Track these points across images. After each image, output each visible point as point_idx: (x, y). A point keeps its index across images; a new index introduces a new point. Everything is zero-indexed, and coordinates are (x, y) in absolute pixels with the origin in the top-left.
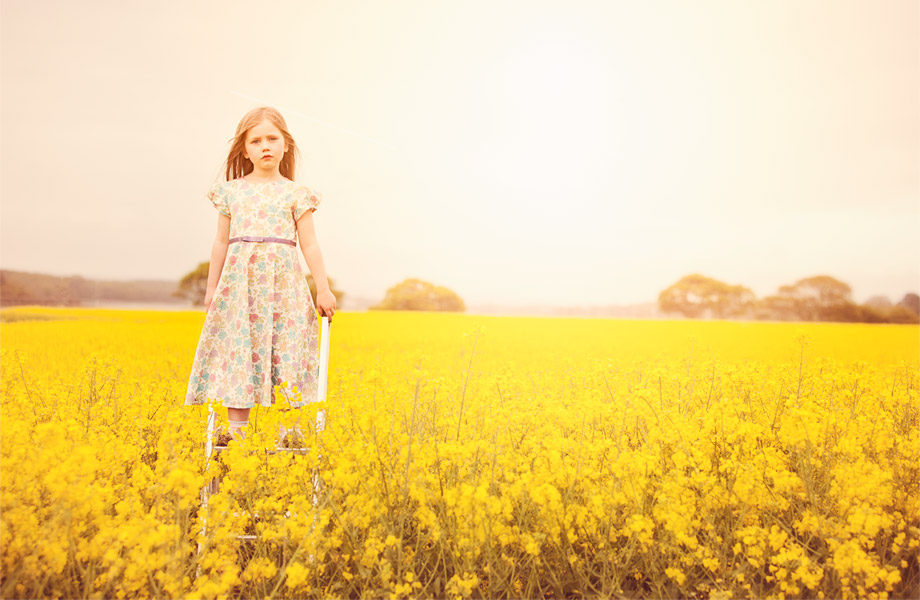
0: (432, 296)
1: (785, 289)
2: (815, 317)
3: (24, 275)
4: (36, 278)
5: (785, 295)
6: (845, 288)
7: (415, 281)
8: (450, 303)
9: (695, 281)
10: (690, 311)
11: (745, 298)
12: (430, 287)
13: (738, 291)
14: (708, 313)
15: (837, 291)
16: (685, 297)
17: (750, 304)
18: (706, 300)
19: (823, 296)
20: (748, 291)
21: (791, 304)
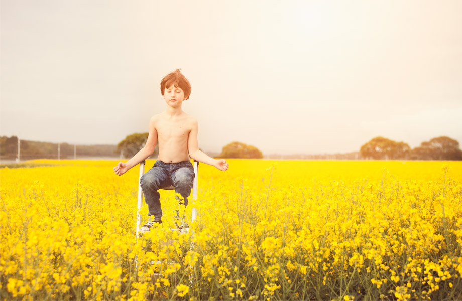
0: (246, 150)
1: (424, 144)
2: (441, 158)
3: (38, 143)
4: (43, 145)
5: (425, 147)
6: (456, 143)
7: (236, 144)
8: (255, 154)
9: (378, 140)
10: (377, 156)
11: (404, 149)
12: (244, 146)
13: (401, 145)
14: (386, 156)
15: (451, 144)
16: (374, 149)
17: (407, 151)
18: (385, 150)
19: (444, 147)
20: (406, 145)
21: (428, 152)
